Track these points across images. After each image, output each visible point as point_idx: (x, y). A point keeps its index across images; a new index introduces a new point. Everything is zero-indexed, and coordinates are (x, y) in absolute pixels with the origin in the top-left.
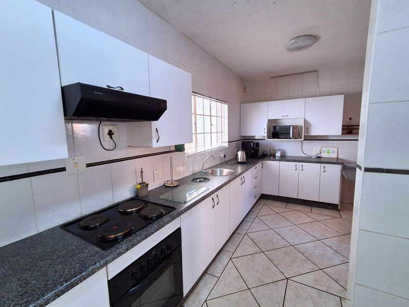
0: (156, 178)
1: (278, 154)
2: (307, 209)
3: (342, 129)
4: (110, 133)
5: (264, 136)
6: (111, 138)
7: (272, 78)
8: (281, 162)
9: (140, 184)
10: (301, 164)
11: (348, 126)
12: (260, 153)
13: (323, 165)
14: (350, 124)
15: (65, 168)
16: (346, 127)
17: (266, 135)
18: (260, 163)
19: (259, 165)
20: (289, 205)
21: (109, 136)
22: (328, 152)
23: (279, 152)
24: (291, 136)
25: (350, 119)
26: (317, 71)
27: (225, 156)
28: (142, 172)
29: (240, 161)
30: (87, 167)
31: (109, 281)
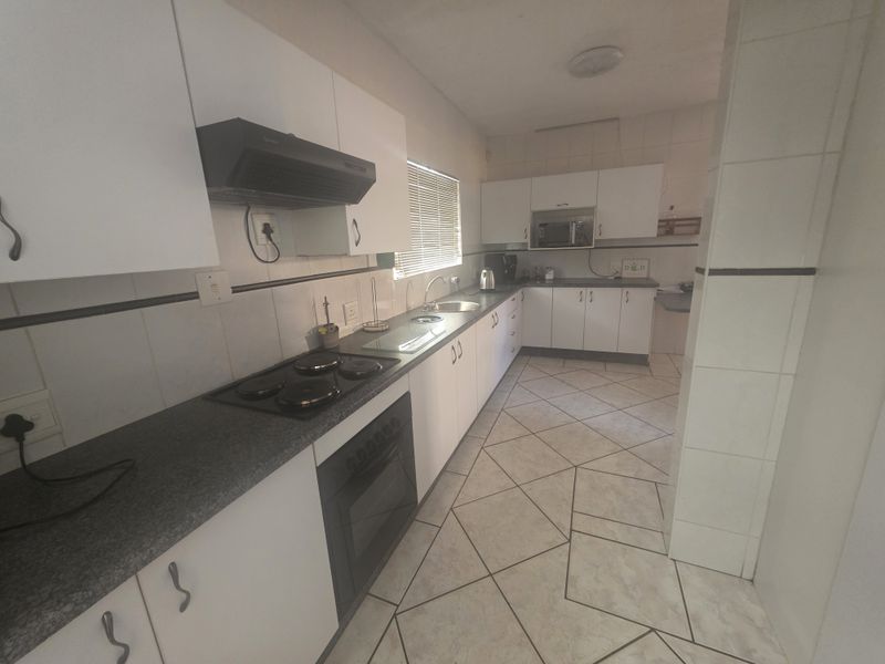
0: (348, 318)
1: (549, 276)
2: (599, 366)
3: (659, 227)
4: (267, 230)
5: (525, 244)
6: (269, 238)
7: (537, 131)
8: (556, 289)
9: (325, 326)
10: (589, 289)
11: (668, 221)
12: (518, 275)
13: (626, 290)
14: (670, 217)
15: (197, 293)
16: (664, 224)
17: (528, 240)
18: (520, 292)
19: (518, 295)
20: (569, 363)
21: (264, 236)
22: (634, 269)
23: (552, 272)
24: (573, 242)
25: (672, 208)
26: (617, 119)
27: (458, 281)
28: (326, 304)
29: (484, 288)
30: (234, 292)
31: (318, 468)
